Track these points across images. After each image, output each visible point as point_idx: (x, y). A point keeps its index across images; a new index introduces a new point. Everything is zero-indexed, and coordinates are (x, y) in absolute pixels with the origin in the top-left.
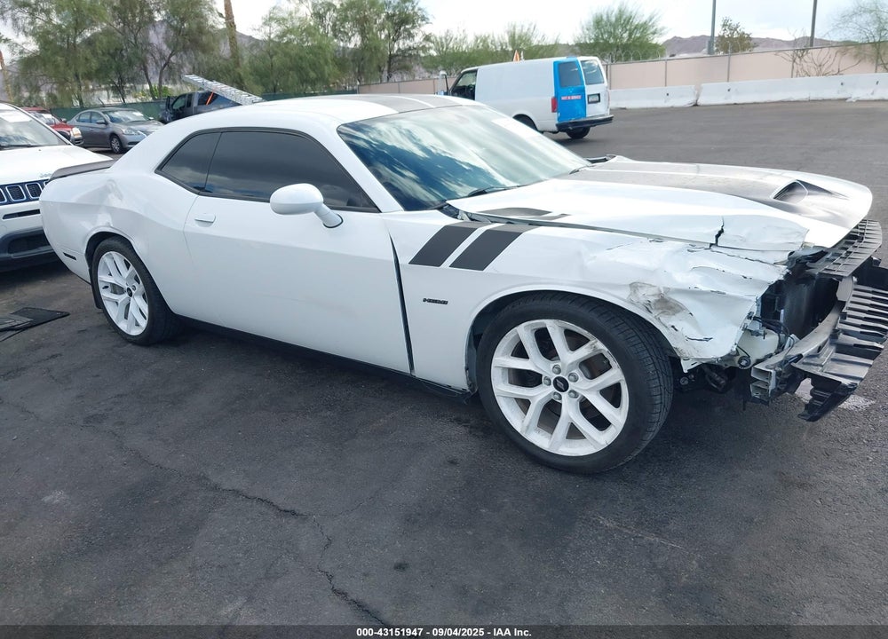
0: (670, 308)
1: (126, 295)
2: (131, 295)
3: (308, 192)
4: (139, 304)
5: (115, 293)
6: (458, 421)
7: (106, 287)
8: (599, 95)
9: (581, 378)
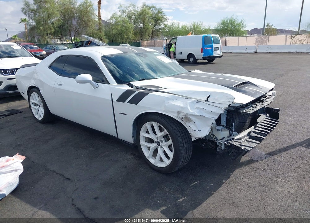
0: (189, 120)
1: (38, 107)
2: (40, 107)
3: (88, 77)
4: (42, 110)
5: (36, 106)
6: (132, 154)
7: (33, 104)
8: (218, 48)
9: (164, 142)
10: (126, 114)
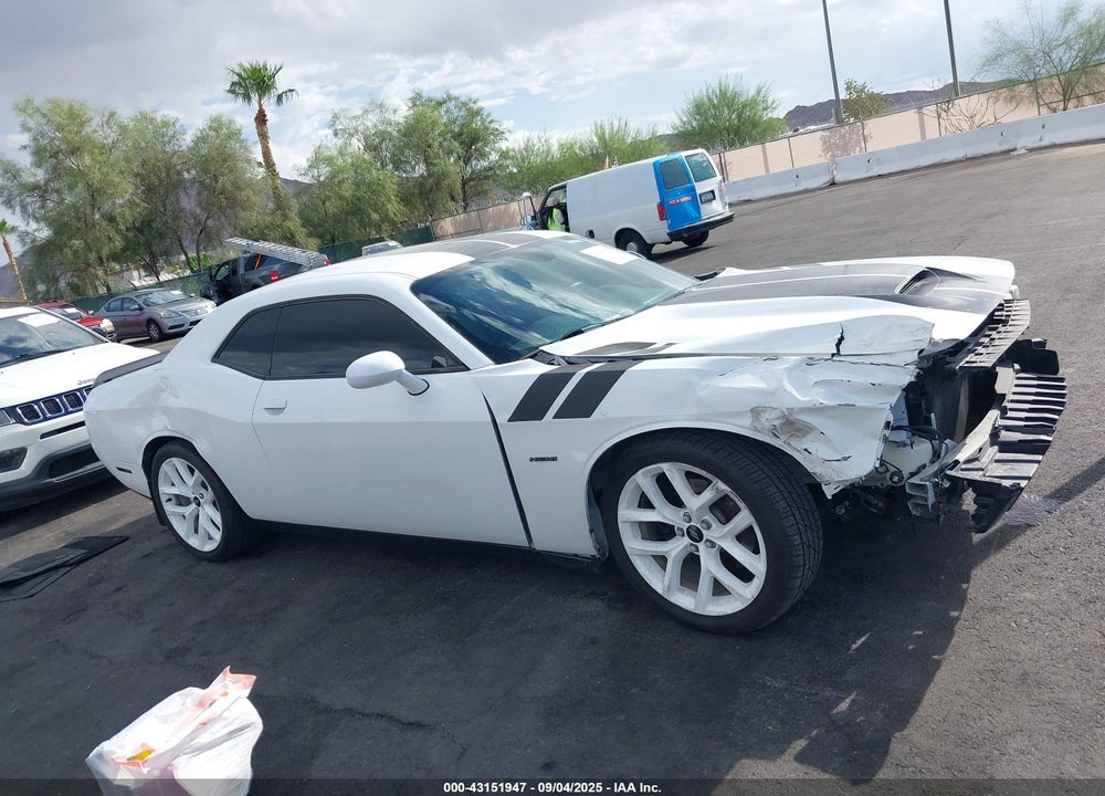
0: (799, 430)
1: (194, 506)
2: (199, 504)
3: (388, 360)
4: (210, 514)
5: (181, 505)
6: (594, 595)
7: (170, 500)
8: (713, 192)
9: (715, 524)
10: (554, 459)
